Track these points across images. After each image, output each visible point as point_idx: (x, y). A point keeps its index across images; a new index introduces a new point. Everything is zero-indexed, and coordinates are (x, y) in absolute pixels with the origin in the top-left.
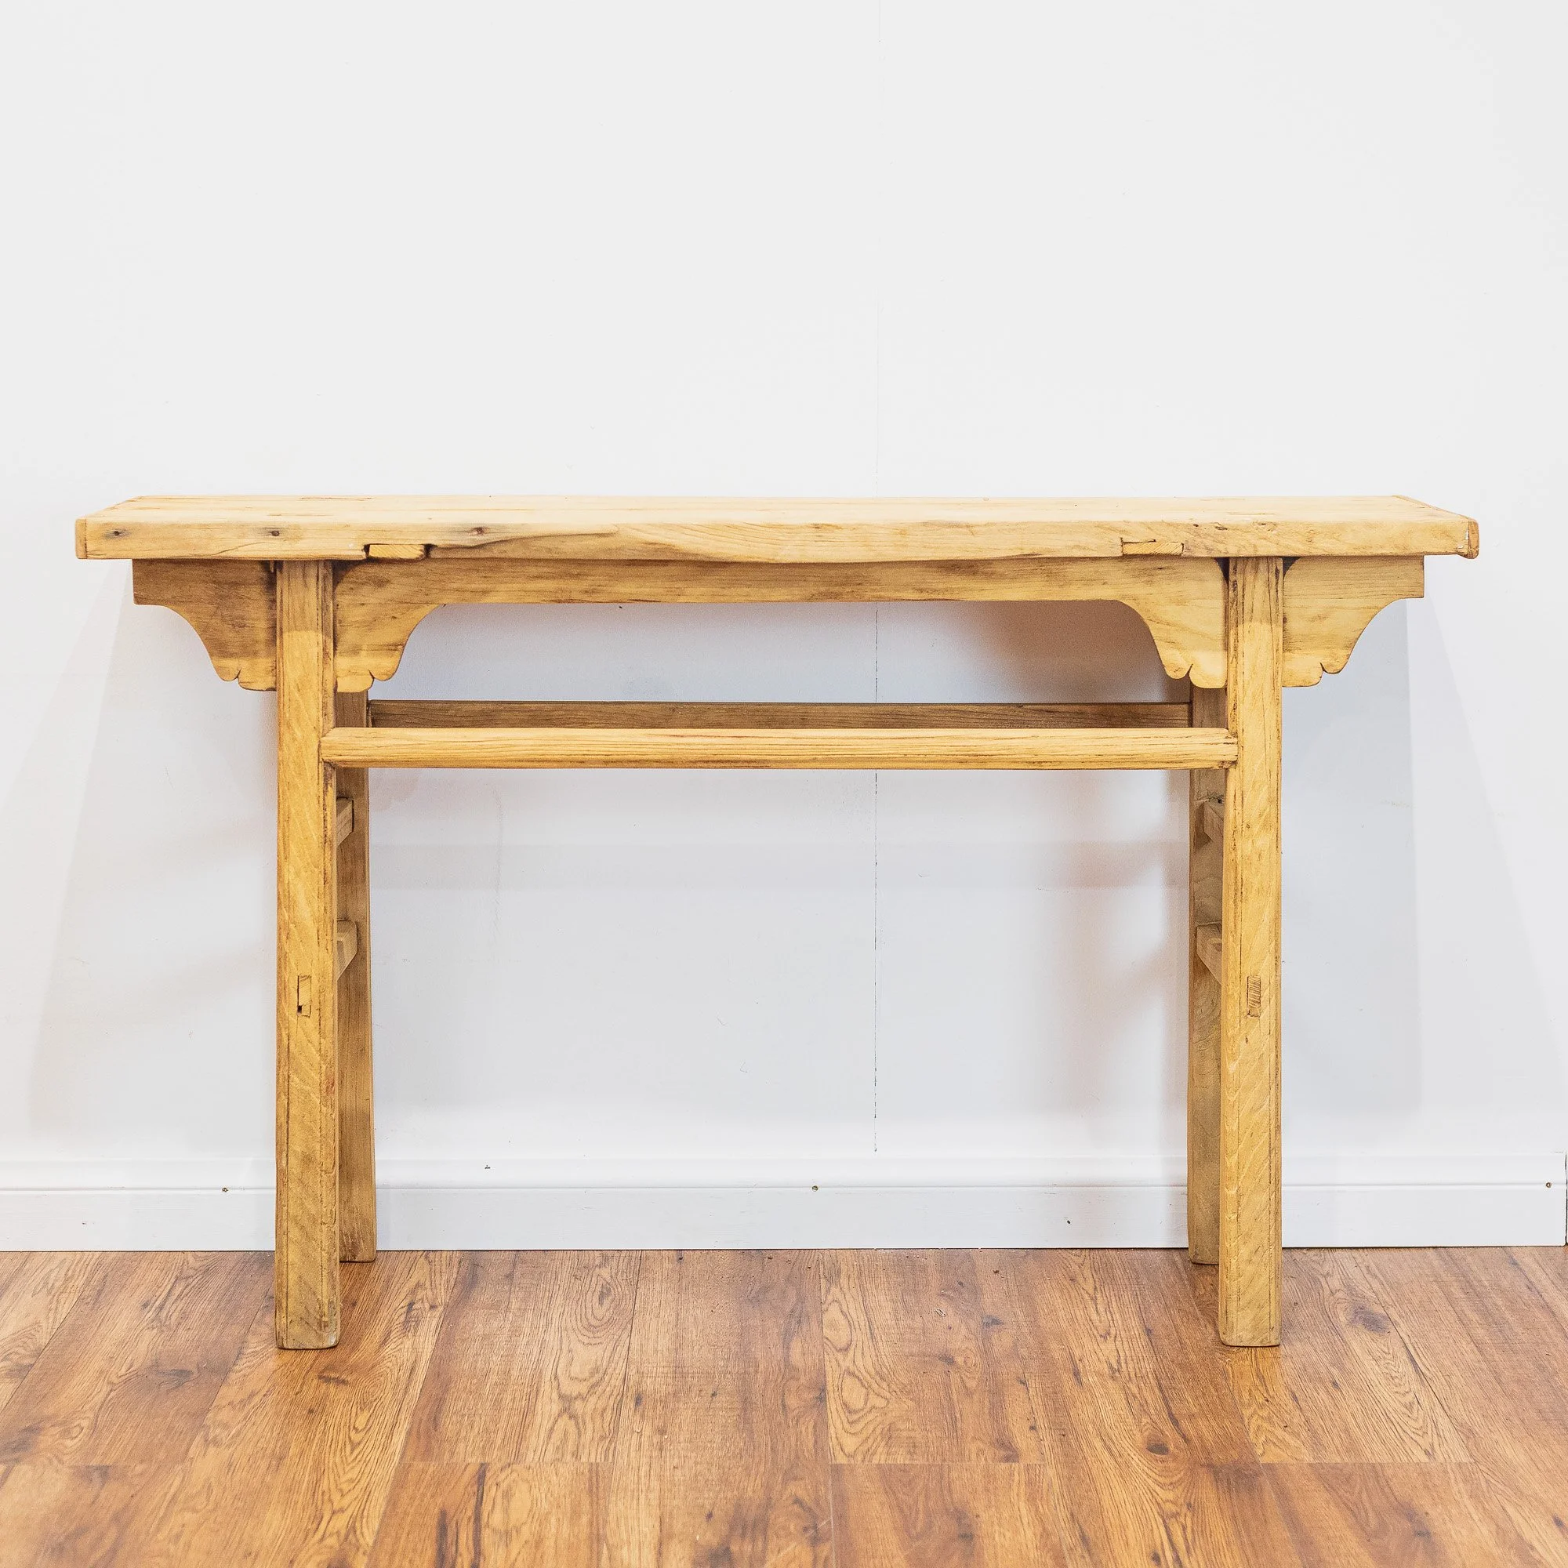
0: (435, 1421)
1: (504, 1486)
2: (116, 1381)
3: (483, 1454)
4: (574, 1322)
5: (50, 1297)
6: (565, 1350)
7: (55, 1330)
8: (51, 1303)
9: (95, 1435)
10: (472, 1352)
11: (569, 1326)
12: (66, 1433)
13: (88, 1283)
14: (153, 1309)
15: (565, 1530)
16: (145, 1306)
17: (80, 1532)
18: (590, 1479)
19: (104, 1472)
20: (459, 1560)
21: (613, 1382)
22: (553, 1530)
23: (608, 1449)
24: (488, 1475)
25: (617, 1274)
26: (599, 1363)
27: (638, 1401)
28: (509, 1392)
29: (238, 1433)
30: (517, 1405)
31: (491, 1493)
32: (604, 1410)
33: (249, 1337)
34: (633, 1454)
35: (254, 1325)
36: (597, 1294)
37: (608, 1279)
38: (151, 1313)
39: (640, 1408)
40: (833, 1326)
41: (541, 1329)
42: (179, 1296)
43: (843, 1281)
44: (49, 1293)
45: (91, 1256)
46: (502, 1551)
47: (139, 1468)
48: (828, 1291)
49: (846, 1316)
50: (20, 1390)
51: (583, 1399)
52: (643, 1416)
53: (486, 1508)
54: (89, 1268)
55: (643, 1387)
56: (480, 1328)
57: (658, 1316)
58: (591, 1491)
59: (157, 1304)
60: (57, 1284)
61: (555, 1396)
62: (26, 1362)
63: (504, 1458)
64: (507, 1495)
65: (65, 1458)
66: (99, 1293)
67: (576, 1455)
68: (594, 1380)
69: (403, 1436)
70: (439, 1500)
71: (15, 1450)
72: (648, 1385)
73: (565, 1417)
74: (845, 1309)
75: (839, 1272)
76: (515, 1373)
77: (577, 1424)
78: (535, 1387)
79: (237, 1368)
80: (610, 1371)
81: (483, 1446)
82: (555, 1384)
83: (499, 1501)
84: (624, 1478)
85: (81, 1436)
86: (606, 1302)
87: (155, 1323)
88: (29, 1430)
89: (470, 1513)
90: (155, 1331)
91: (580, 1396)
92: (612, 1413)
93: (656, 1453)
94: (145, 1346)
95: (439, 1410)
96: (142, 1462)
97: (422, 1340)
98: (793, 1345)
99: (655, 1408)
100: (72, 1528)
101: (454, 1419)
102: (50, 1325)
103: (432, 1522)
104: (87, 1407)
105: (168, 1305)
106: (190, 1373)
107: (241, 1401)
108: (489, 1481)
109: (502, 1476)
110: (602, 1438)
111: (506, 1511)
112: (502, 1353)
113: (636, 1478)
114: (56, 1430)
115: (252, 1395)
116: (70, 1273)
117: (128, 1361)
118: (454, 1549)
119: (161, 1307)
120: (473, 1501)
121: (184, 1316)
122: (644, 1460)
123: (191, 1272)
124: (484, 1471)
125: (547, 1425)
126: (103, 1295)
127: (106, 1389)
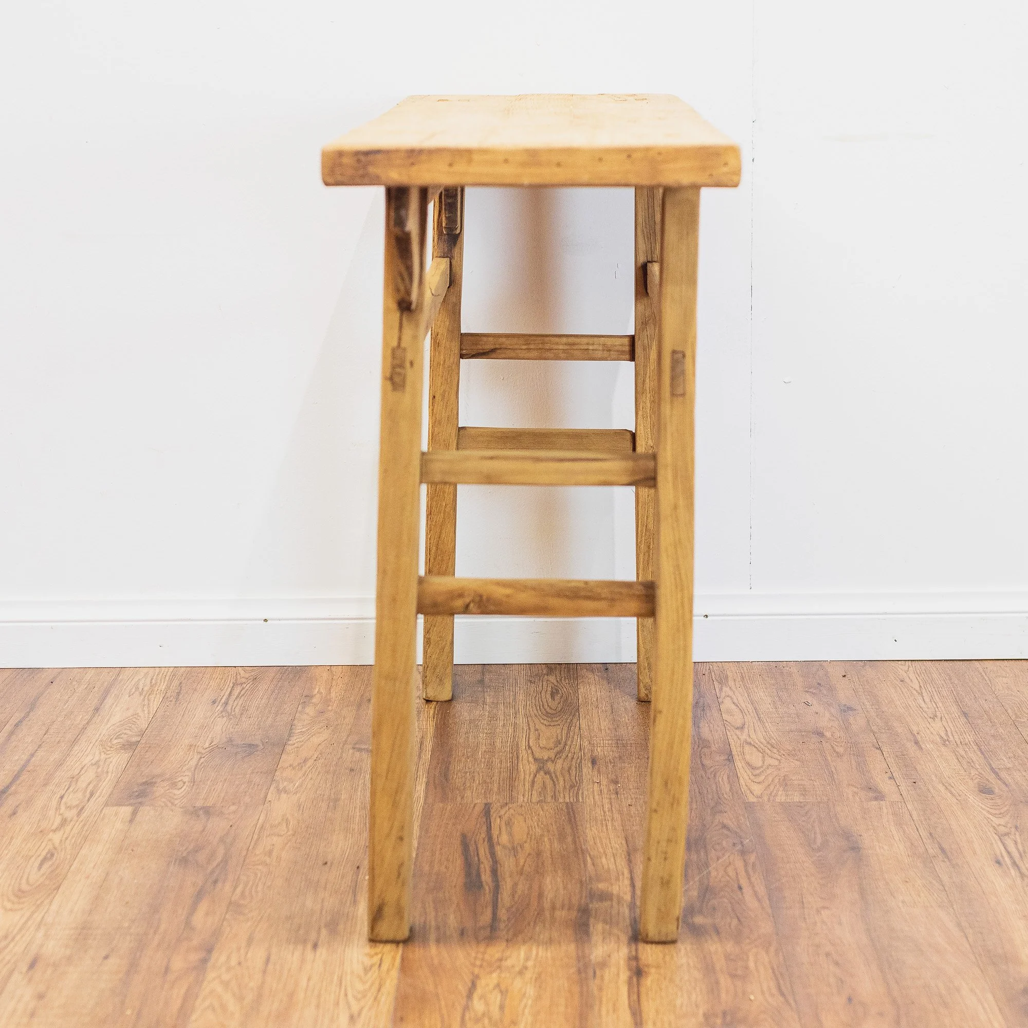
0: (445, 775)
1: (505, 818)
2: (203, 751)
3: (486, 798)
4: (536, 712)
5: (142, 697)
6: (532, 729)
7: (151, 719)
8: (144, 700)
9: (195, 787)
10: (463, 730)
11: (533, 714)
12: (174, 785)
13: (168, 688)
14: (221, 704)
15: (556, 845)
16: (214, 702)
17: (197, 850)
18: (569, 813)
19: (208, 811)
20: (482, 866)
21: (572, 750)
22: (548, 846)
23: (577, 793)
24: (492, 811)
25: (561, 680)
26: (559, 738)
27: (594, 762)
28: (496, 757)
29: (301, 785)
30: (504, 765)
31: (496, 823)
32: (570, 768)
33: (296, 722)
34: (597, 797)
35: (298, 715)
36: (549, 692)
37: (556, 683)
38: (219, 707)
39: (596, 767)
40: (729, 712)
41: (512, 716)
42: (238, 696)
43: (731, 683)
44: (141, 694)
45: (166, 670)
46: (512, 860)
47: (233, 808)
48: (721, 690)
49: (737, 706)
50: (133, 758)
51: (553, 761)
52: (599, 772)
53: (495, 832)
54: (167, 678)
55: (596, 753)
56: (466, 715)
57: (597, 707)
58: (570, 821)
59: (223, 700)
60: (146, 689)
61: (531, 759)
62: (134, 739)
63: (501, 801)
64: (509, 823)
65: (176, 802)
66: (178, 694)
67: (554, 797)
68: (558, 749)
69: (424, 786)
70: (459, 827)
71: (138, 796)
72: (599, 751)
73: (542, 773)
74: (736, 701)
75: (727, 677)
76: (498, 744)
77: (551, 778)
78: (515, 753)
79: (290, 742)
80: (569, 743)
81: (485, 792)
82: (529, 751)
83: (504, 828)
84: (594, 812)
85: (185, 787)
86: (557, 697)
87: (224, 714)
88: (145, 783)
89: (483, 835)
90: (225, 719)
91: (549, 759)
92: (576, 770)
93: (613, 796)
94: (220, 729)
95: (447, 768)
96: (234, 804)
97: (424, 723)
98: (701, 725)
99: (607, 767)
100: (191, 847)
101: (459, 774)
102: (147, 715)
103: (457, 842)
104: (185, 768)
105: (231, 702)
106: (257, 746)
107: (299, 764)
108: (494, 815)
109: (502, 812)
110: (572, 787)
111: (510, 834)
112: (486, 731)
113: (602, 812)
114: (165, 784)
115: (305, 761)
116: (153, 681)
117: (209, 739)
118: (476, 858)
119: (226, 703)
120: (484, 828)
121: (244, 710)
122: (606, 801)
123: (244, 680)
124: (489, 808)
125: (529, 779)
126: (181, 696)
127: (196, 757)
